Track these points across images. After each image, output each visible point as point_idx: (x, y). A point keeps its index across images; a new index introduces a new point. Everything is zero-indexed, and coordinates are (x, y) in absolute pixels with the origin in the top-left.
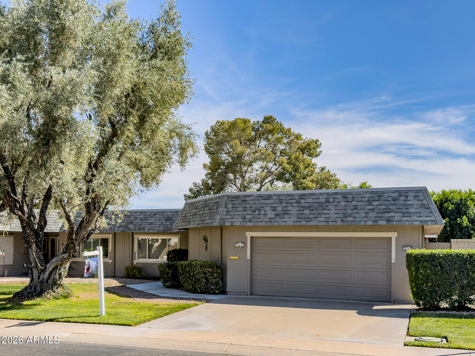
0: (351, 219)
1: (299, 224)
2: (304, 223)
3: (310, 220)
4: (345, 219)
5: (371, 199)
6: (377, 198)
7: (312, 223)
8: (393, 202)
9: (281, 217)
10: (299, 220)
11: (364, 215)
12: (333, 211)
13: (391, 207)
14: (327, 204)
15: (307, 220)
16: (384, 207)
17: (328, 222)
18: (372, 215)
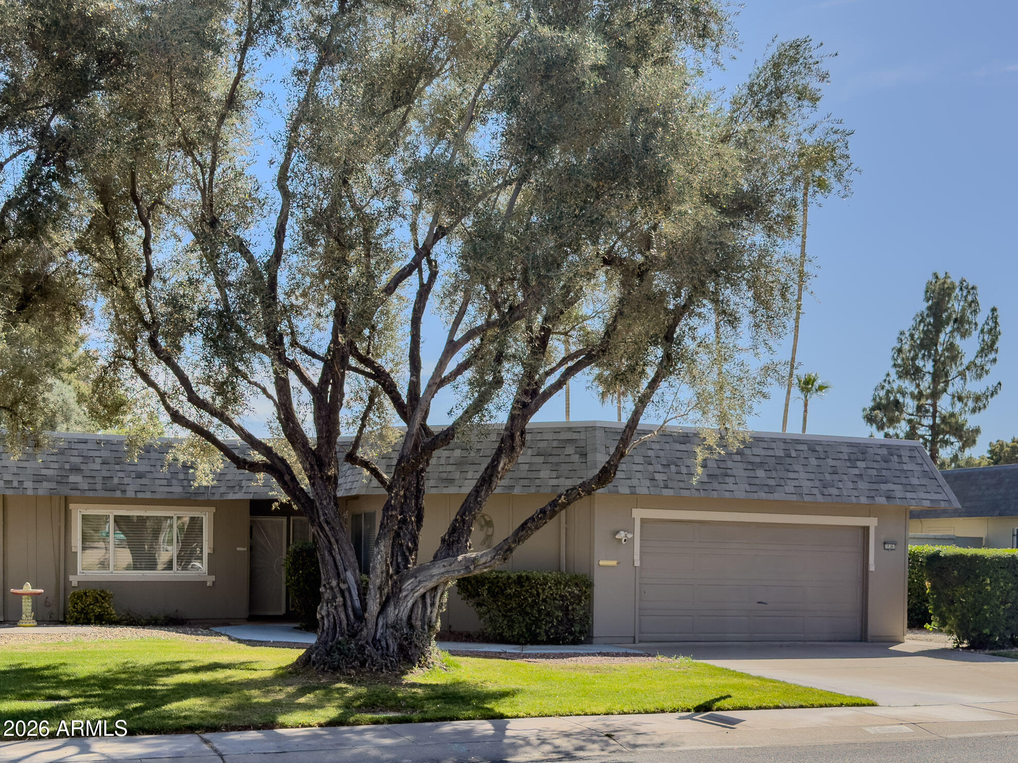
0: (834, 491)
1: (755, 496)
2: (763, 495)
3: (771, 490)
4: (826, 492)
5: (853, 457)
6: (860, 456)
7: (776, 496)
8: (884, 465)
9: (720, 481)
10: (754, 488)
11: (851, 485)
12: (803, 475)
13: (884, 473)
14: (789, 460)
15: (766, 489)
16: (874, 472)
17: (801, 495)
18: (862, 485)
